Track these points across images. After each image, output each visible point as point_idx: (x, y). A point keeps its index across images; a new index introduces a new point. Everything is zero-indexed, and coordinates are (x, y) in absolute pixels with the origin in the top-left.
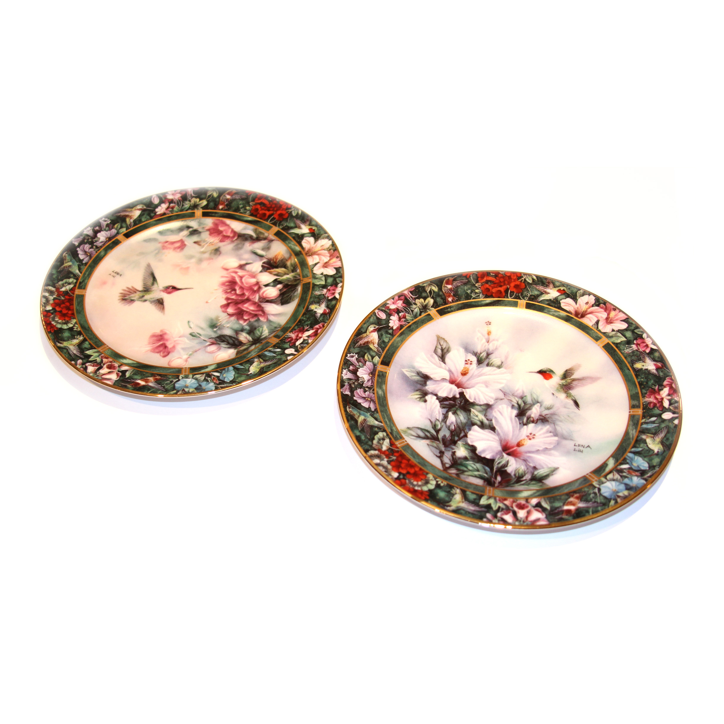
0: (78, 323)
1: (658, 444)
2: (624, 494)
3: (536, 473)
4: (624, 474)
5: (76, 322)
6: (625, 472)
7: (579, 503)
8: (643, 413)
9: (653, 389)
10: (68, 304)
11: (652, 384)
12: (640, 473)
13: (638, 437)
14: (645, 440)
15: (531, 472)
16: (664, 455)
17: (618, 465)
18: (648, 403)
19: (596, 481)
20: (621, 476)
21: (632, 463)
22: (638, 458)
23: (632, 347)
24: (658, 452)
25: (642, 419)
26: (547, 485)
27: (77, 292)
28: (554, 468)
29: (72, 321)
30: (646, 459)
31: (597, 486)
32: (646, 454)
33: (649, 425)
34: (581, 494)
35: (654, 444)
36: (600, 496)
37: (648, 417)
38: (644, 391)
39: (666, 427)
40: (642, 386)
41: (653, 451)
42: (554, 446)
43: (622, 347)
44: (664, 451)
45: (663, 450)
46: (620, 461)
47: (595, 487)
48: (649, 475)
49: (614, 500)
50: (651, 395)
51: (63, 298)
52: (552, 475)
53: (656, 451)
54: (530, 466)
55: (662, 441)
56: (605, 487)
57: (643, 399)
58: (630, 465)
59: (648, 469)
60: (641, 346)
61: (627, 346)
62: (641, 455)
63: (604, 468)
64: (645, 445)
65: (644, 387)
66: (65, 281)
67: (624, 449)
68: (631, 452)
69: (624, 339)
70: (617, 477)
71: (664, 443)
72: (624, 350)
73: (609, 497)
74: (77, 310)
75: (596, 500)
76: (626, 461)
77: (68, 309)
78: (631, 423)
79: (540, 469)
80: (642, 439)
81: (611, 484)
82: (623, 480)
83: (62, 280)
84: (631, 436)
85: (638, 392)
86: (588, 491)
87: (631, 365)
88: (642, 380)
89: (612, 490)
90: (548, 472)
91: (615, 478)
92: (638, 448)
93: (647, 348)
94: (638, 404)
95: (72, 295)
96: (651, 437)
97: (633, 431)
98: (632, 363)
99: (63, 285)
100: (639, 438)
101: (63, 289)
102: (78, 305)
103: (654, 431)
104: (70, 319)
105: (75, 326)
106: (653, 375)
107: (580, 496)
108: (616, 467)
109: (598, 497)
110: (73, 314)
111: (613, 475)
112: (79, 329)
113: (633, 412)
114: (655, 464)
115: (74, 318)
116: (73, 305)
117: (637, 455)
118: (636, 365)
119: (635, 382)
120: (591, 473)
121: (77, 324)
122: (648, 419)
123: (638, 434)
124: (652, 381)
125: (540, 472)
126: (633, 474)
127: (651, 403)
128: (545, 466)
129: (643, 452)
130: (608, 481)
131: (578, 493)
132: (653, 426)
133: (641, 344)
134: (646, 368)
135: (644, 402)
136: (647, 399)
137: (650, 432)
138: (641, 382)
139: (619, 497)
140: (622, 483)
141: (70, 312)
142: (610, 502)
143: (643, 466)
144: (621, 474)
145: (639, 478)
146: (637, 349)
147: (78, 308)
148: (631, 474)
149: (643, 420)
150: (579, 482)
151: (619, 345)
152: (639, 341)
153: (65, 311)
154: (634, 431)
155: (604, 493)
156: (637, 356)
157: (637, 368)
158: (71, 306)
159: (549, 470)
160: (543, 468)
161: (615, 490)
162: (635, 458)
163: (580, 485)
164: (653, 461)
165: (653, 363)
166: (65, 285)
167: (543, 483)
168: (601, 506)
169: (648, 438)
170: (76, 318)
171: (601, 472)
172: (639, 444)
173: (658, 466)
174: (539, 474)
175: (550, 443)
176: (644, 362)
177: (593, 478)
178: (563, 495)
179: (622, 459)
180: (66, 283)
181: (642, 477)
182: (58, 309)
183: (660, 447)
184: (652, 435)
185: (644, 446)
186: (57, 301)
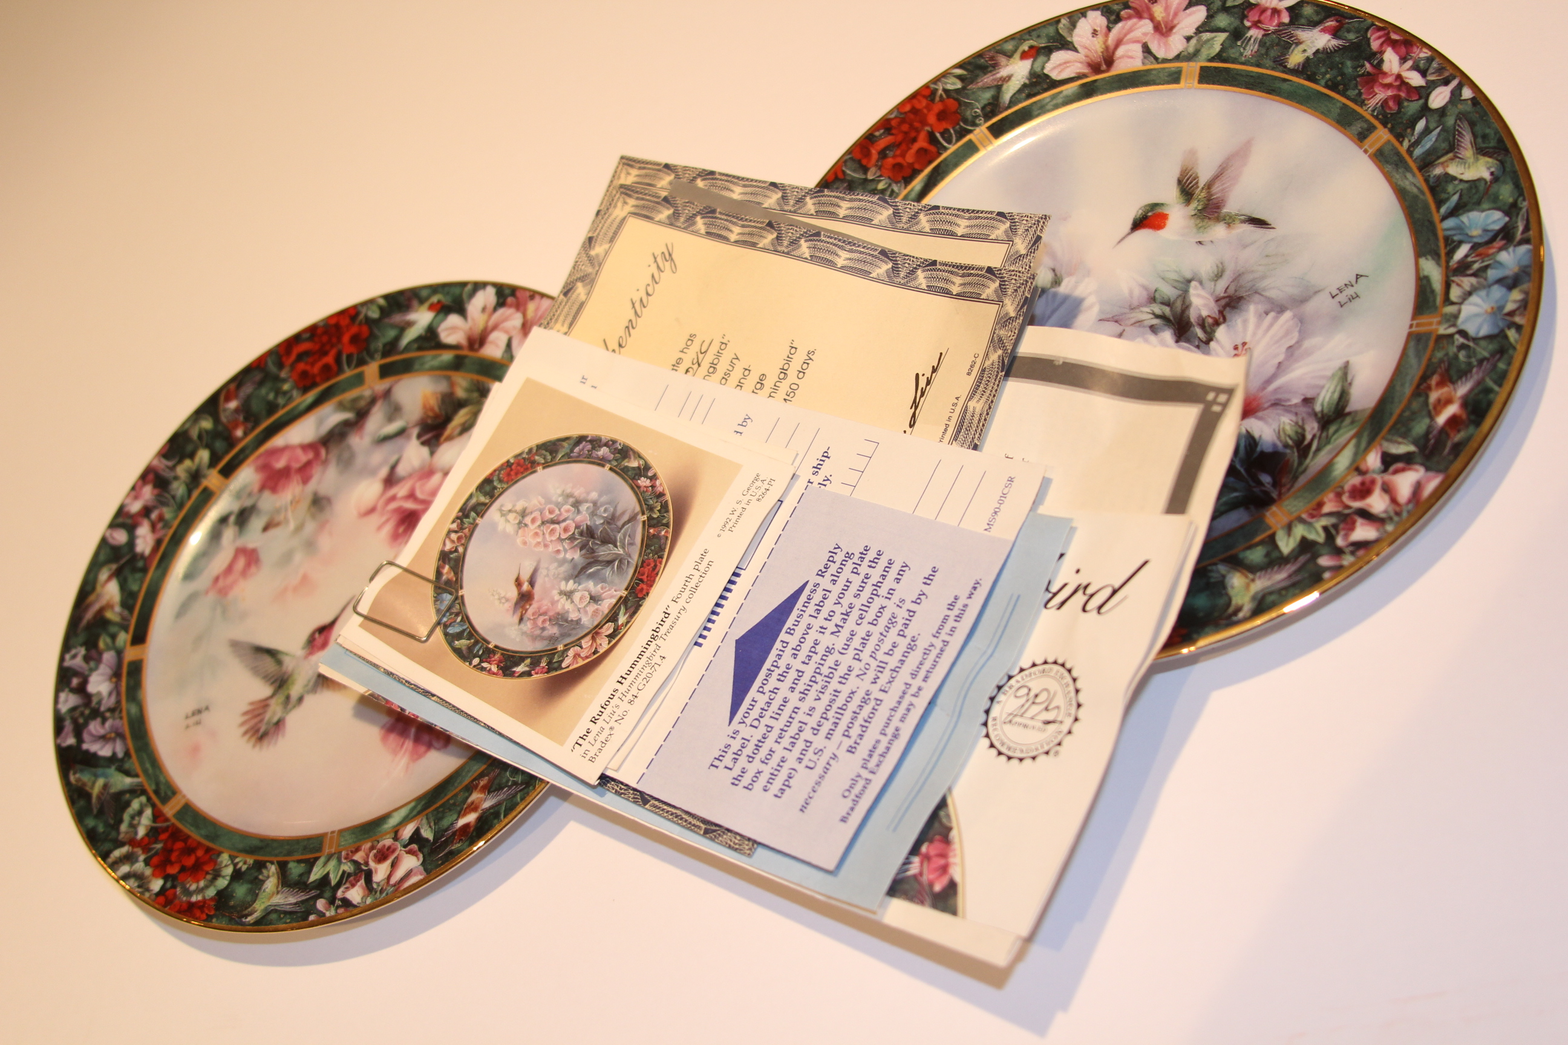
0: (235, 853)
1: (1477, 160)
2: (1515, 301)
3: (1318, 408)
4: (1476, 266)
5: (230, 856)
6: (1475, 262)
7: (1455, 390)
8: (1391, 131)
9: (1363, 75)
10: (179, 845)
11: (1355, 68)
12: (1502, 239)
13: (1426, 181)
14: (1447, 175)
15: (1309, 414)
16: (1508, 170)
17: (1447, 262)
18: (1382, 106)
19: (1439, 323)
20: (1474, 275)
21: (1467, 235)
22: (1468, 217)
23: (1251, 37)
24: (1492, 174)
25: (1401, 143)
26: (1363, 411)
27: (170, 810)
28: (1340, 369)
29: (222, 862)
30: (1485, 206)
31: (1452, 330)
32: (1476, 197)
33: (1423, 142)
34: (1439, 370)
35: (1469, 167)
36: (1477, 344)
37: (1409, 131)
38: (1352, 93)
39: (1460, 120)
40: (1341, 87)
41: (1480, 180)
42: (1300, 332)
43: (1232, 53)
44: (1502, 163)
45: (1495, 162)
46: (1443, 252)
47: (1451, 336)
48: (1521, 228)
49: (1509, 328)
50: (1372, 88)
51: (159, 846)
52: (1350, 384)
53: (1487, 175)
54: (1296, 405)
55: (1477, 149)
56: (1468, 319)
57: (1365, 108)
58: (1469, 242)
59: (1507, 219)
60: (1266, 21)
61: (1239, 43)
62: (1468, 207)
63: (1428, 290)
64: (1456, 182)
65: (1345, 85)
66: (126, 817)
67: (1426, 223)
68: (1444, 218)
69: (1222, 37)
70: (1469, 284)
71: (1486, 148)
72: (1241, 54)
73: (1496, 331)
74: (207, 837)
75: (1479, 357)
76: (1453, 241)
77: (189, 850)
78: (1389, 168)
79: (1318, 395)
80: (1438, 178)
81: (1470, 304)
82: (1486, 279)
83: (121, 821)
84: (1415, 190)
85: (1344, 104)
86: (1447, 354)
87: (1281, 68)
88: (1328, 76)
89: (1486, 312)
90: (1336, 386)
91: (1467, 288)
92: (1447, 199)
93: (1279, 16)
94: (1365, 126)
95: (168, 823)
96: (1452, 159)
97: (1407, 179)
98: (1280, 63)
99: (133, 827)
100: (1431, 181)
101: (141, 832)
102: (197, 827)
103: (1444, 146)
104: (215, 863)
105: (237, 863)
106: (1338, 50)
107: (1442, 376)
108: (1447, 267)
109: (1478, 349)
110: (208, 850)
111: (1458, 285)
112: (250, 861)
113: (1371, 146)
114: (1511, 200)
115: (219, 853)
116: (188, 837)
117: (1461, 212)
118: (1290, 61)
119: (1318, 92)
120: (1413, 318)
121: (237, 857)
122: (1413, 134)
123: (1423, 176)
124: (1349, 63)
125: (1324, 398)
126: (1491, 251)
127: (1385, 102)
128: (1322, 382)
129: (1465, 199)
130: (1461, 304)
131: (1433, 374)
132: (1434, 139)
133: (1262, 18)
134: (1314, 50)
135: (1373, 111)
136: (1373, 102)
137: (1439, 154)
138: (1330, 83)
139: (1511, 314)
140: (1490, 286)
141: (200, 853)
142: (1506, 337)
143: (1494, 222)
144: (1470, 272)
145: (1511, 249)
146: (1262, 32)
147: (203, 832)
148: (1488, 255)
149: (1406, 144)
150: (1411, 353)
151: (1224, 55)
152: (1253, 16)
153: (190, 861)
154: (1409, 175)
155: (1478, 332)
156: (1278, 45)
157: (1299, 64)
158: (190, 841)
159: (1335, 382)
160: (1322, 387)
161: (1492, 308)
162: (1463, 222)
163: (1418, 356)
164: (1501, 197)
165: (1316, 31)
166: (135, 822)
167: (1349, 414)
168: (1499, 360)
169: (1448, 166)
170: (221, 849)
171: (1431, 299)
172: (1444, 191)
173: (1521, 199)
174: (1325, 404)
175: (1287, 333)
176: (1299, 43)
177: (1430, 324)
178: (1410, 402)
179: (1442, 244)
180: (133, 817)
181: (1515, 243)
182: (173, 870)
183: (1488, 162)
184: (1450, 155)
185: (1456, 186)
186: (155, 860)
